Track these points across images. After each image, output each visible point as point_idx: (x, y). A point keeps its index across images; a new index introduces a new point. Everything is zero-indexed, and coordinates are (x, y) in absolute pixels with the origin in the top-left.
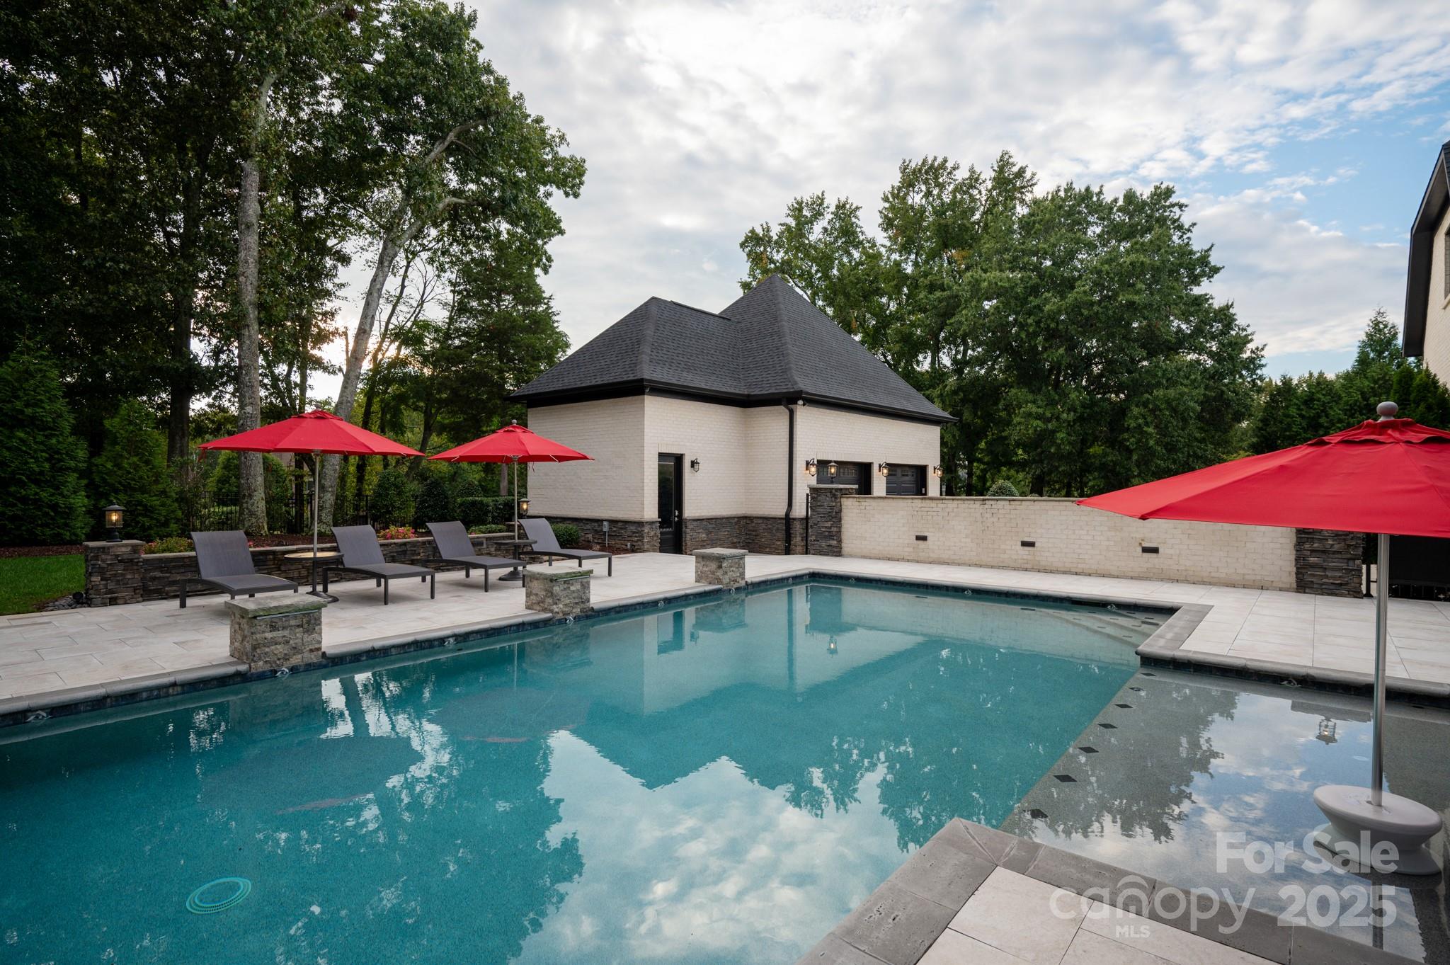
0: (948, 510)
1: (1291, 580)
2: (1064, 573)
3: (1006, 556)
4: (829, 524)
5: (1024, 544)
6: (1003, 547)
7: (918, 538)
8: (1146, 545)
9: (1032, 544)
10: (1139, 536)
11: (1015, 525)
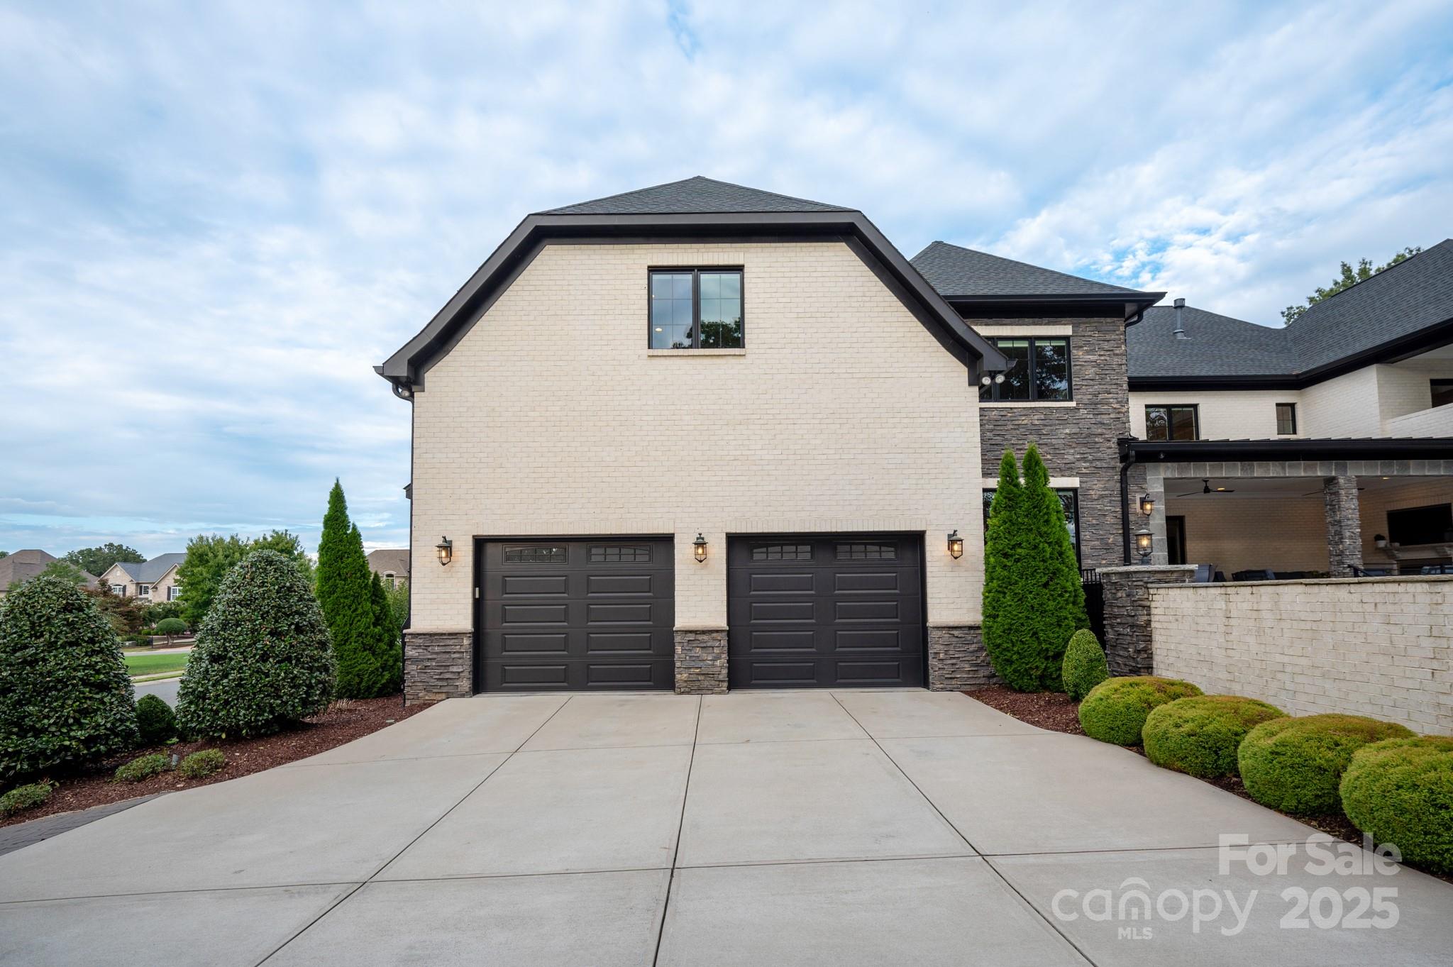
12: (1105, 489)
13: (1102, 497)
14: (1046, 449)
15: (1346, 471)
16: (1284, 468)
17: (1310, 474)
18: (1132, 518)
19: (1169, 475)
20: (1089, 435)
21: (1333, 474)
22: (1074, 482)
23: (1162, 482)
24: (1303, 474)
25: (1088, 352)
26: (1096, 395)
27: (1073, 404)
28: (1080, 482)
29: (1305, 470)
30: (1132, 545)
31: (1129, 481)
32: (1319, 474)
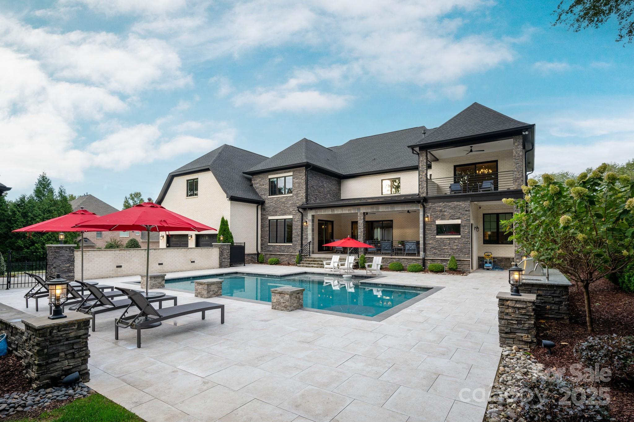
0: (131, 254)
1: (218, 266)
2: (171, 272)
3: (153, 269)
4: (68, 265)
5: (160, 264)
6: (152, 266)
7: (117, 267)
8: (192, 260)
9: (162, 264)
10: (191, 258)
11: (156, 258)
12: (298, 218)
13: (298, 220)
14: (286, 208)
15: (360, 211)
16: (342, 210)
17: (349, 212)
18: (304, 227)
19: (313, 214)
20: (295, 203)
21: (356, 212)
22: (291, 217)
23: (311, 216)
24: (348, 212)
25: (296, 179)
26: (298, 192)
27: (292, 195)
28: (293, 217)
29: (348, 211)
30: (303, 234)
31: (303, 216)
32: (352, 212)
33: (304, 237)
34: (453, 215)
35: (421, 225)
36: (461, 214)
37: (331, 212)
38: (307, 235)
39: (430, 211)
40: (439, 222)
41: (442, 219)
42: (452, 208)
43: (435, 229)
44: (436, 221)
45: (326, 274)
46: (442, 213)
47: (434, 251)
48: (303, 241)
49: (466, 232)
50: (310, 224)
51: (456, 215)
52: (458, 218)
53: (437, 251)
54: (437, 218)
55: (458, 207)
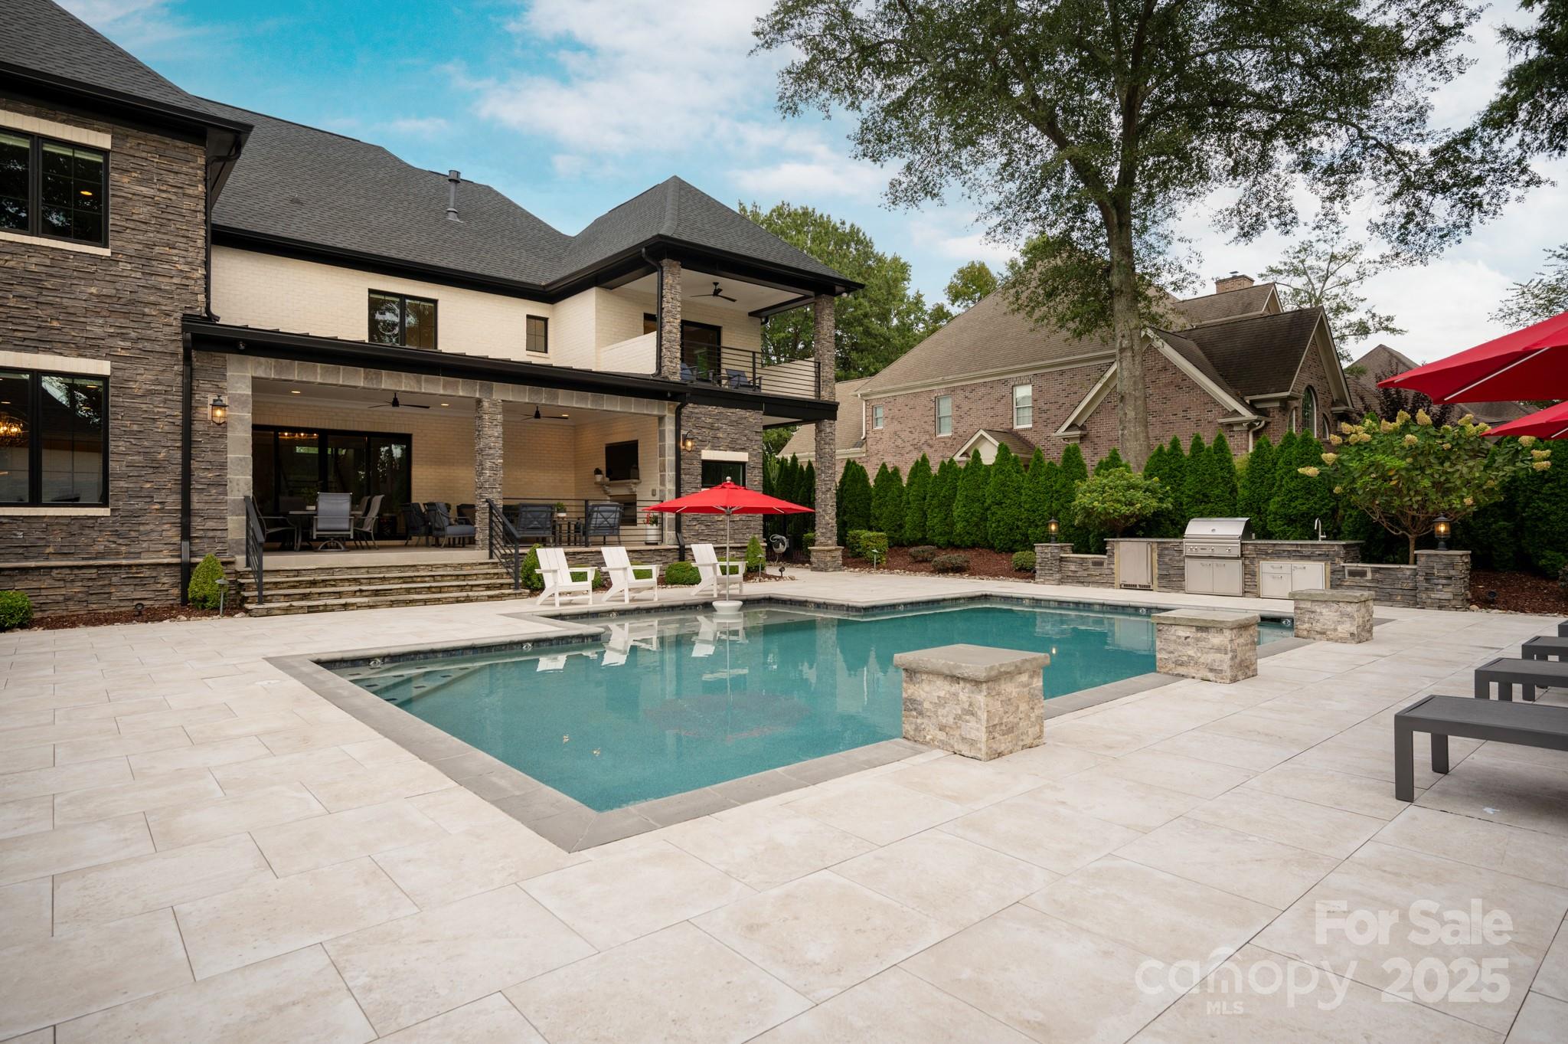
12: (158, 382)
13: (151, 393)
16: (419, 382)
17: (449, 392)
18: (197, 426)
19: (261, 373)
20: (132, 302)
21: (477, 396)
22: (103, 367)
23: (249, 383)
24: (442, 392)
25: (139, 181)
26: (149, 246)
27: (106, 252)
28: (113, 368)
29: (444, 387)
30: (194, 465)
31: (196, 375)
32: (461, 393)
33: (201, 474)
34: (733, 441)
35: (670, 458)
36: (748, 439)
37: (366, 378)
38: (223, 466)
39: (690, 424)
40: (708, 454)
41: (714, 448)
42: (731, 424)
43: (700, 471)
44: (703, 451)
45: (610, 612)
46: (713, 432)
47: (697, 527)
48: (195, 497)
49: (756, 483)
50: (241, 419)
51: (739, 442)
52: (743, 450)
53: (703, 528)
54: (703, 443)
55: (743, 421)
